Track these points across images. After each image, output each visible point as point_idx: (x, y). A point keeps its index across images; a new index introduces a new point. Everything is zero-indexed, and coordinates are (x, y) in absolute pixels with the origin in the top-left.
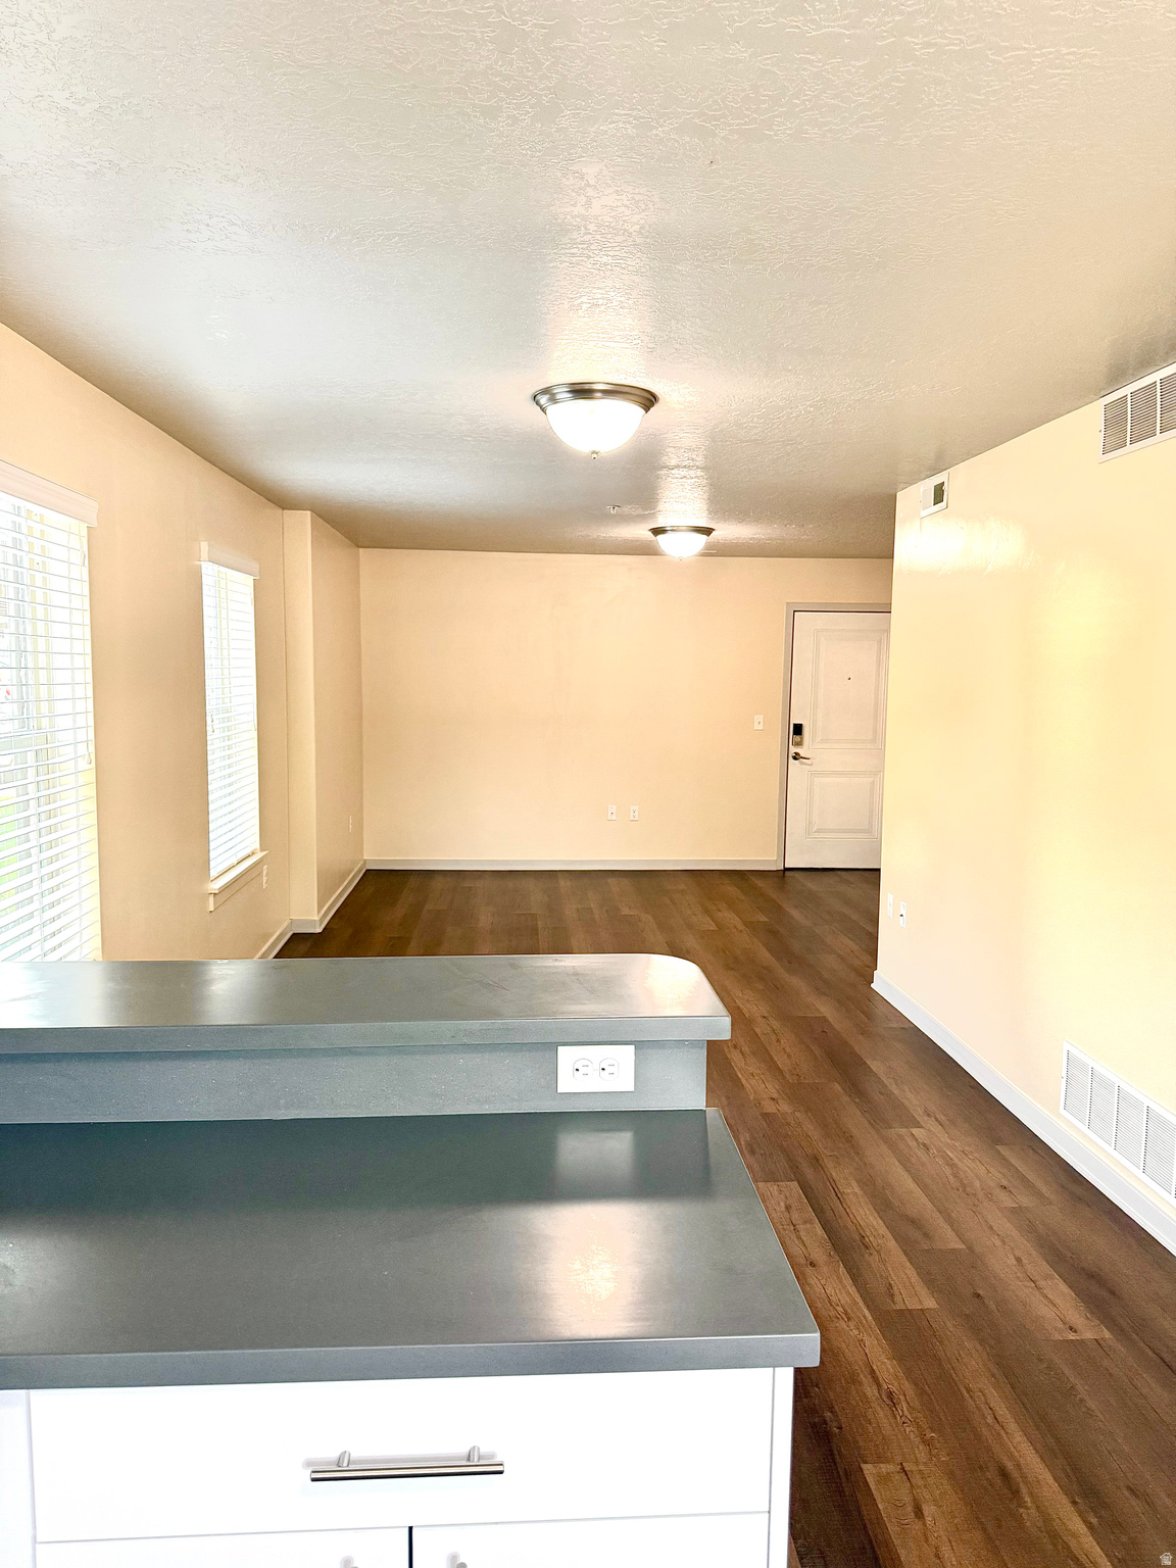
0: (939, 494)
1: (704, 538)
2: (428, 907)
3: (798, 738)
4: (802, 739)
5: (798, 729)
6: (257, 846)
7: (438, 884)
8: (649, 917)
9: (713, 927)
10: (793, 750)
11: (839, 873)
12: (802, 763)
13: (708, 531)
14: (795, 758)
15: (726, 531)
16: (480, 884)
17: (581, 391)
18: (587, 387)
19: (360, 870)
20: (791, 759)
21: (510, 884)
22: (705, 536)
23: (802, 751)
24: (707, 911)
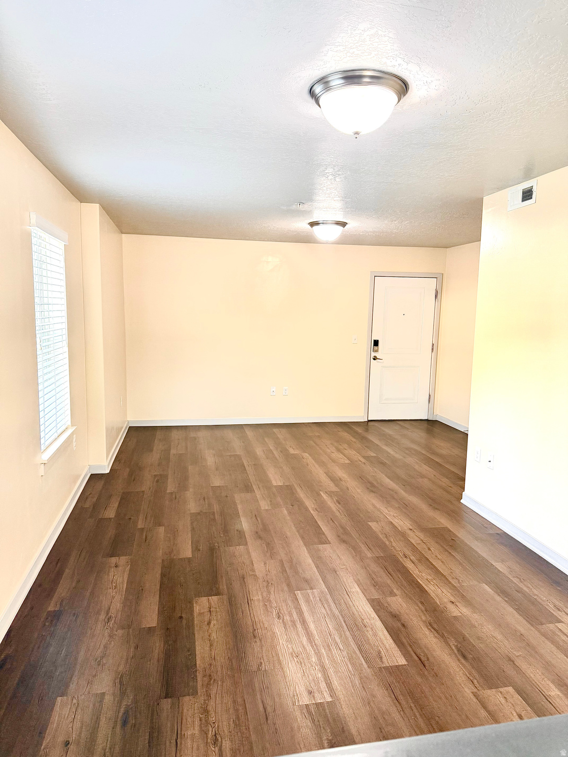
0: (527, 195)
1: (340, 228)
2: (173, 452)
3: (376, 348)
4: (378, 348)
5: (376, 343)
6: (69, 423)
7: (175, 434)
8: (307, 455)
9: (347, 461)
10: (373, 354)
11: (398, 422)
12: (378, 362)
13: (344, 224)
14: (374, 359)
15: (354, 225)
16: (201, 434)
17: (352, 78)
18: (357, 73)
19: (126, 427)
20: (372, 359)
21: (218, 433)
22: (342, 228)
23: (378, 355)
24: (339, 450)
